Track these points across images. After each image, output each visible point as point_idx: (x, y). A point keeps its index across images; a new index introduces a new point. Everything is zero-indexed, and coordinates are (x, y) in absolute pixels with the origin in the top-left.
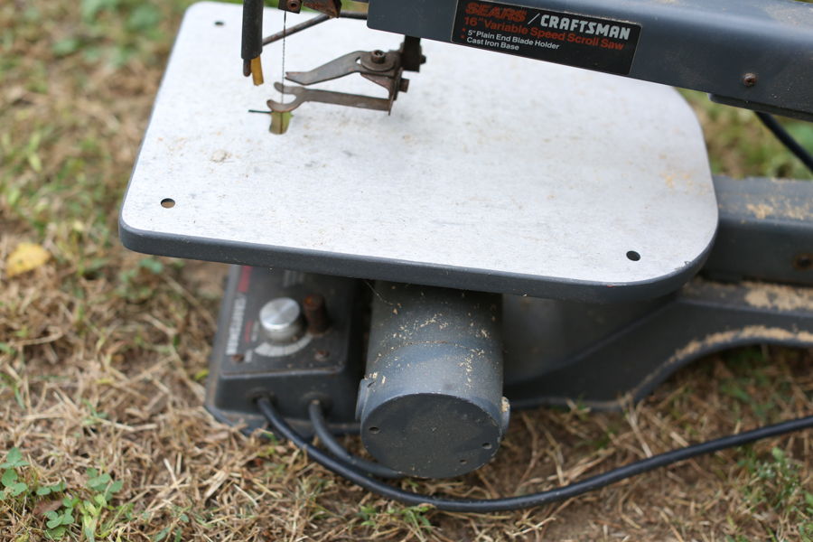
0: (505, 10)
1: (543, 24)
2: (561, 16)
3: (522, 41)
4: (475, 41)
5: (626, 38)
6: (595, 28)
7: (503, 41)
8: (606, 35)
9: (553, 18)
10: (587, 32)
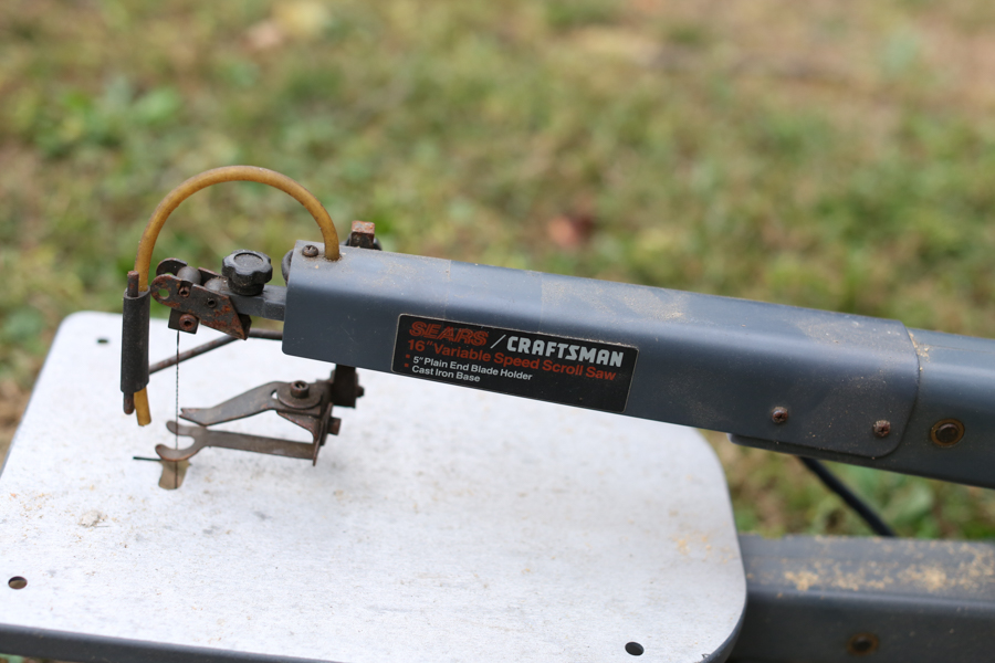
0: (460, 330)
1: (510, 348)
2: (533, 338)
3: (484, 371)
4: (422, 371)
5: (619, 365)
6: (578, 352)
7: (459, 370)
8: (592, 361)
9: (522, 340)
10: (568, 357)
